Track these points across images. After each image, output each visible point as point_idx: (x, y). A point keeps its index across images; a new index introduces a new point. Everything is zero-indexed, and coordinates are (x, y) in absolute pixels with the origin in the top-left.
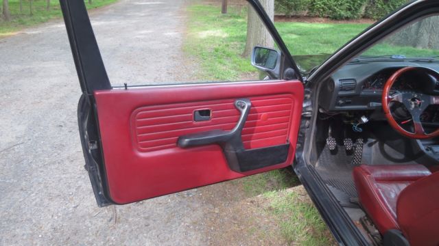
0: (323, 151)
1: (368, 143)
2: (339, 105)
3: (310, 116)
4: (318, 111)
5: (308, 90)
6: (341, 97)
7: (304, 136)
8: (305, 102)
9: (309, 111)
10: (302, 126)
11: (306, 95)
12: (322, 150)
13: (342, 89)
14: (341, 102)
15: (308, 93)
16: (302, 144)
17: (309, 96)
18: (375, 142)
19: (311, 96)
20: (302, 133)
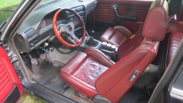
0: (33, 67)
1: (50, 50)
2: (31, 46)
3: (17, 59)
4: (20, 53)
5: (6, 45)
6: (31, 42)
7: (20, 71)
8: (8, 53)
9: (15, 57)
10: (15, 67)
11: (6, 49)
12: (31, 66)
13: (29, 37)
14: (32, 44)
15: (7, 47)
16: (22, 75)
17: (8, 48)
18: (54, 49)
19: (10, 48)
20: (18, 71)
